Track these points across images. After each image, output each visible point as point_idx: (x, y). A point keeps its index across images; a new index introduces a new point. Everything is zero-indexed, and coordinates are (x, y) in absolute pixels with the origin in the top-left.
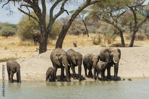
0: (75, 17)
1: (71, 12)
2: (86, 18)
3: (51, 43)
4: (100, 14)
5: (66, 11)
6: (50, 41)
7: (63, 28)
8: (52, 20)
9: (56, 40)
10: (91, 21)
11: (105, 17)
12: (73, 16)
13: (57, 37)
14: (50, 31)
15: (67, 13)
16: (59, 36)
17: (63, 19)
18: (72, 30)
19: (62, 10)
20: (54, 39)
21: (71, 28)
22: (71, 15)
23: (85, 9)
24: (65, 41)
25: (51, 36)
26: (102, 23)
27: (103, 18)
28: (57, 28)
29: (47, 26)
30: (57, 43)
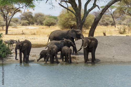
0: (105, 11)
1: (101, 7)
2: (114, 13)
3: (85, 32)
4: (125, 10)
5: (98, 6)
6: (85, 31)
7: (95, 20)
8: (86, 13)
9: (89, 30)
10: (117, 15)
11: (129, 12)
12: (103, 10)
13: (90, 28)
14: (84, 22)
15: (99, 8)
16: (92, 26)
17: (95, 13)
18: (102, 21)
19: (95, 5)
20: (87, 28)
21: (101, 20)
22: (101, 9)
23: (113, 5)
24: (96, 30)
25: (85, 26)
26: (127, 17)
27: (128, 12)
28: (90, 20)
29: (82, 18)
30: (90, 32)
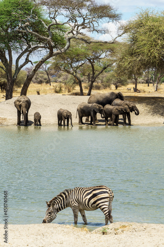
0: (39, 67)
1: (35, 63)
2: (48, 69)
3: (16, 90)
4: (62, 65)
5: (31, 61)
6: (16, 89)
7: (28, 77)
8: (18, 69)
9: (21, 88)
10: (53, 71)
11: (66, 68)
12: (36, 67)
13: (22, 86)
14: (16, 79)
15: (32, 63)
16: (24, 84)
17: (28, 69)
18: (36, 79)
19: (27, 61)
20: (19, 87)
21: (35, 77)
22: (35, 65)
23: (48, 60)
24: (29, 89)
25: (16, 84)
26: (63, 74)
27: (64, 68)
28: (22, 77)
29: (13, 75)
30: (22, 90)
